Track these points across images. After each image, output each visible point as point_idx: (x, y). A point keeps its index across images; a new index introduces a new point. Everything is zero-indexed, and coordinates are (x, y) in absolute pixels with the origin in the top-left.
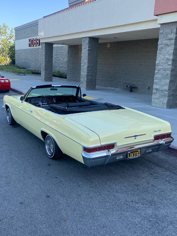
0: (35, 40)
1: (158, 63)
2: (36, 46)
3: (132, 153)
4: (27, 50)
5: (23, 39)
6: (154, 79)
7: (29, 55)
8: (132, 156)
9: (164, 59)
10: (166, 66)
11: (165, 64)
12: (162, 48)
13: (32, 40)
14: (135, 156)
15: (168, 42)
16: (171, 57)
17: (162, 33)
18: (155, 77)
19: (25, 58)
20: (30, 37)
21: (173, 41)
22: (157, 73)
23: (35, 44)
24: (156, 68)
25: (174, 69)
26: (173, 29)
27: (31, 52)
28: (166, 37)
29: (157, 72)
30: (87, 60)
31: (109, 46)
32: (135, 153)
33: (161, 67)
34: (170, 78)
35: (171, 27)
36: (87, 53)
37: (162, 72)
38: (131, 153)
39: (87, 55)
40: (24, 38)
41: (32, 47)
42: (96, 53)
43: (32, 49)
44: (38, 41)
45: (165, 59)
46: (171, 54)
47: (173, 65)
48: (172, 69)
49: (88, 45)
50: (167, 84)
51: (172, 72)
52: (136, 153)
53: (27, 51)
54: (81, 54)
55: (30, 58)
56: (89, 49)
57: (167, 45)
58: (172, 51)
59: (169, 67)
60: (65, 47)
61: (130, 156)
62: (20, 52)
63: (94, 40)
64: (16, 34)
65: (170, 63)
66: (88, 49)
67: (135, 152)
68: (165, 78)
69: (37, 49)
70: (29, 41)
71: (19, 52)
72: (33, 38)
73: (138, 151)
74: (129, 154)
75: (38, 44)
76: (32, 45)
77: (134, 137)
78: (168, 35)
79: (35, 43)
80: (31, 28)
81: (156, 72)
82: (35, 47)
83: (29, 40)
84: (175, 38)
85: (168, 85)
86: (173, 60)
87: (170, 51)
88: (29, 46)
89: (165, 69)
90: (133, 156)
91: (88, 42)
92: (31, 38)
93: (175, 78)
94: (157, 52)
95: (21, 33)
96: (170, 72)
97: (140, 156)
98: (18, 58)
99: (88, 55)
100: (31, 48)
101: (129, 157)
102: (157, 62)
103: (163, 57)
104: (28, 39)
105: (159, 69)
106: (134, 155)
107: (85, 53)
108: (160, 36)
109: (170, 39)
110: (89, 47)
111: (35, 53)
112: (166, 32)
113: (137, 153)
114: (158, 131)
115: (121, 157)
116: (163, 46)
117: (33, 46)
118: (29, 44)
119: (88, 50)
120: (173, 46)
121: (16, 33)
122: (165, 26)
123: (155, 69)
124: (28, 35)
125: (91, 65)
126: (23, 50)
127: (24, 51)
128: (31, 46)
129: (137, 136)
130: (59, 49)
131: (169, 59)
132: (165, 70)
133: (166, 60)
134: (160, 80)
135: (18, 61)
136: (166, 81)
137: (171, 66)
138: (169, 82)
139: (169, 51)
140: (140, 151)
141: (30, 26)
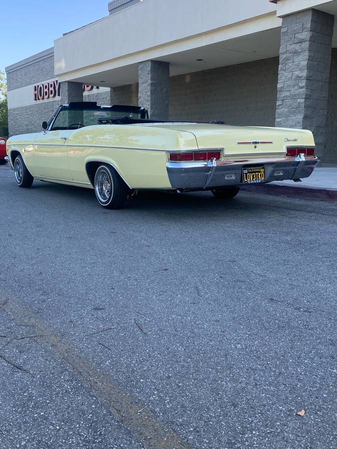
0: (46, 87)
1: (281, 88)
2: (49, 97)
3: (251, 173)
4: (31, 107)
5: (22, 87)
6: (276, 116)
7: (34, 117)
8: (250, 179)
9: (290, 79)
10: (295, 91)
11: (293, 87)
12: (287, 59)
13: (41, 87)
14: (256, 179)
15: (298, 47)
16: (304, 74)
17: (285, 32)
18: (276, 113)
19: (27, 123)
20: (36, 83)
21: (306, 45)
22: (281, 105)
23: (46, 95)
24: (278, 96)
25: (310, 96)
26: (304, 23)
27: (39, 110)
28: (293, 39)
29: (281, 103)
30: (149, 103)
31: (188, 79)
33: (288, 94)
34: (303, 111)
35: (301, 19)
36: (150, 90)
37: (288, 102)
39: (149, 93)
40: (24, 84)
41: (41, 101)
42: (165, 90)
43: (41, 105)
44: (52, 89)
45: (294, 77)
46: (304, 68)
47: (307, 87)
48: (306, 95)
49: (150, 75)
50: (298, 123)
51: (308, 100)
52: (257, 173)
53: (31, 109)
54: (138, 93)
55: (38, 122)
56: (153, 82)
57: (296, 53)
58: (306, 63)
59: (302, 92)
60: (105, 95)
62: (17, 112)
63: (160, 66)
64: (8, 79)
65: (303, 83)
66: (149, 82)
67: (255, 172)
68: (294, 113)
69: (50, 104)
70: (35, 90)
71: (15, 113)
72: (43, 83)
73: (259, 172)
75: (51, 94)
76: (41, 96)
77: (254, 145)
78: (296, 35)
79: (46, 92)
80: (38, 65)
81: (277, 104)
82: (46, 100)
83: (35, 87)
84: (310, 38)
85: (301, 124)
86: (308, 79)
87: (301, 62)
88: (36, 100)
89: (295, 95)
91: (149, 69)
92: (38, 84)
93: (313, 111)
94: (279, 68)
95: (19, 76)
96: (302, 101)
97: (264, 180)
98: (14, 124)
99: (151, 93)
100: (38, 102)
101: (245, 180)
102: (279, 86)
103: (289, 75)
104: (32, 87)
105: (283, 98)
106: (253, 178)
107: (145, 91)
108: (282, 38)
109: (301, 41)
110: (152, 79)
111: (46, 110)
112: (292, 30)
114: (291, 140)
115: (233, 177)
116: (288, 55)
117: (43, 98)
118: (36, 95)
119: (151, 84)
120: (307, 54)
121: (9, 77)
122: (289, 19)
123: (276, 99)
124: (32, 79)
125: (157, 113)
126: (22, 108)
127: (26, 109)
128: (39, 99)
129: (259, 143)
130: (93, 98)
131: (300, 77)
132: (294, 97)
133: (295, 79)
134: (287, 116)
135: (14, 130)
136: (298, 117)
137: (304, 89)
138: (303, 118)
139: (299, 63)
140: (264, 172)
141: (37, 61)
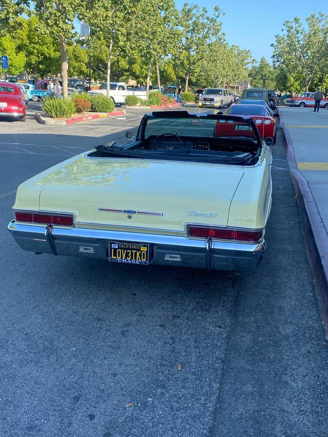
3: (124, 249)
8: (122, 257)
14: (132, 258)
32: (132, 253)
38: (119, 248)
52: (134, 251)
61: (115, 255)
67: (131, 249)
73: (139, 250)
74: (115, 250)
90: (126, 258)
97: (145, 262)
101: (113, 257)
106: (127, 256)
113: (136, 253)
115: (91, 251)
129: (135, 212)
140: (146, 251)
